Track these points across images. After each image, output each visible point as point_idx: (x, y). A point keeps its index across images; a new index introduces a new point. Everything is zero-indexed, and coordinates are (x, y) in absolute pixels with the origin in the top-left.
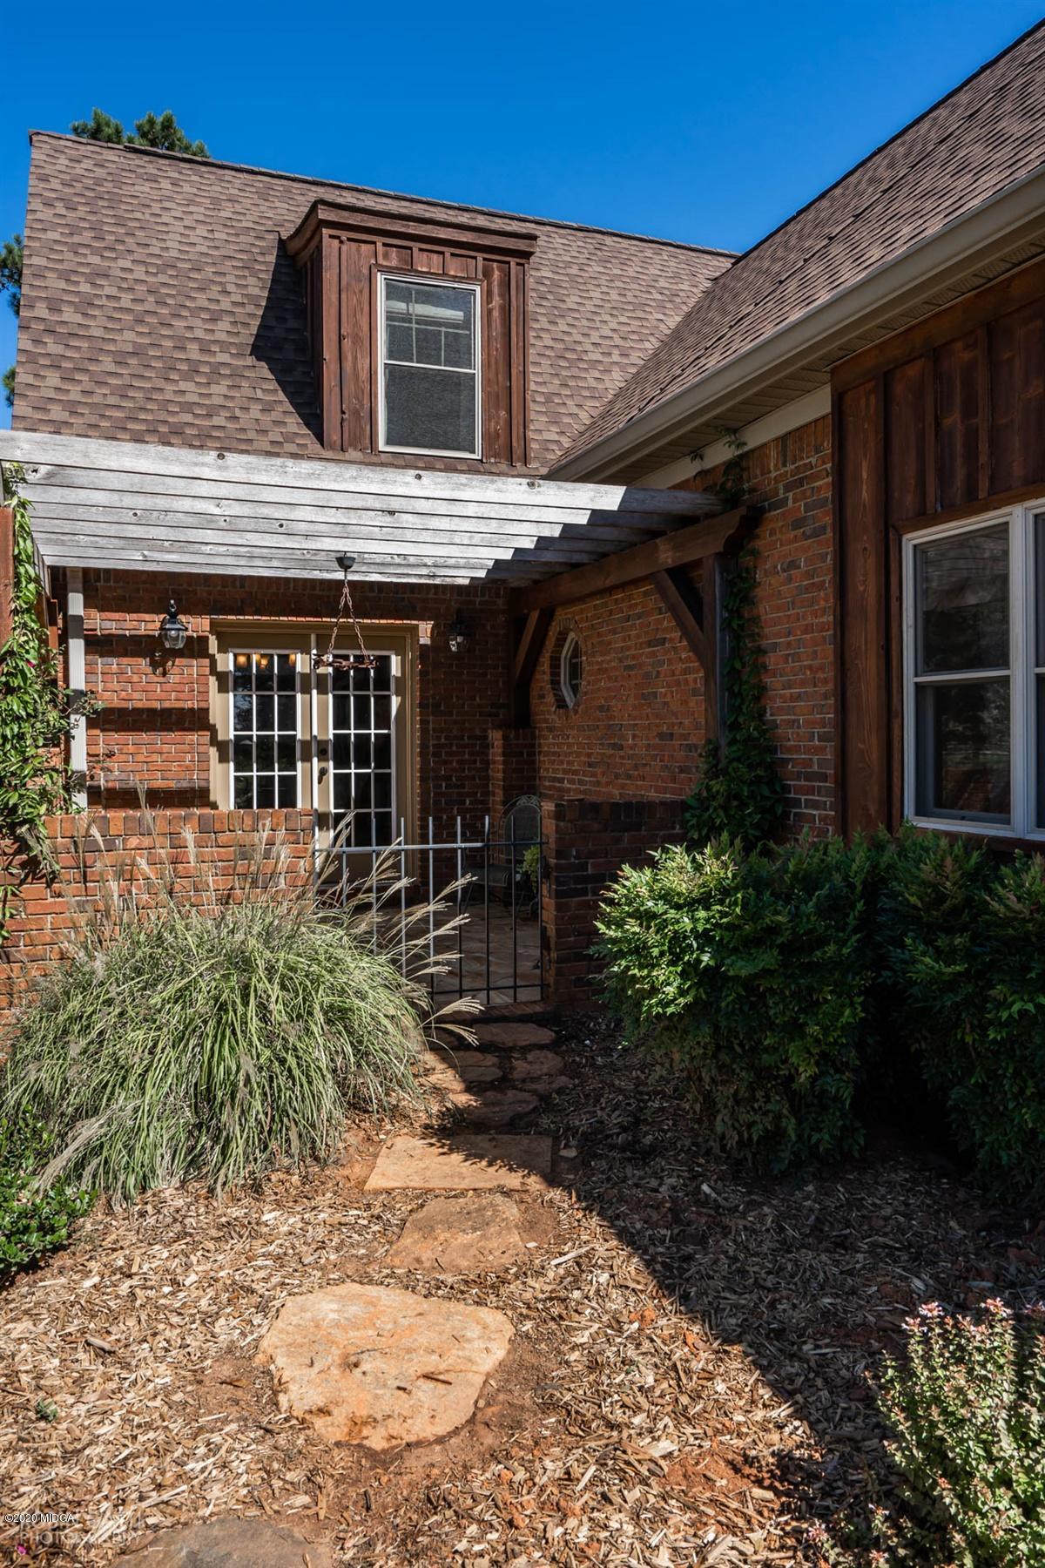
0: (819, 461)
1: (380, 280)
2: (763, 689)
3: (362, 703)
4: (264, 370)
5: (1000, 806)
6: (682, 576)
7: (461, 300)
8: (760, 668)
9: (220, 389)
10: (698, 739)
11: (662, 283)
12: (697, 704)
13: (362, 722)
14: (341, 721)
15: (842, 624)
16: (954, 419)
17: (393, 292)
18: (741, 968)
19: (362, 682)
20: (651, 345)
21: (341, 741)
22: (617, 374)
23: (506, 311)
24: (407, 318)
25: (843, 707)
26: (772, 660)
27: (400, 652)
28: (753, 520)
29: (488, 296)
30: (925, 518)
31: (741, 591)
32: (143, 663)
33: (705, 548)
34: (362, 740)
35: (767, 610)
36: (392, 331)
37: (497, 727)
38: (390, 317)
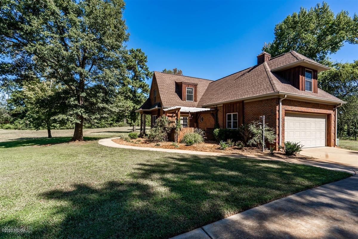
0: (222, 108)
1: (186, 87)
2: (218, 121)
3: (185, 121)
4: (176, 94)
5: (231, 127)
6: (213, 114)
7: (192, 89)
8: (218, 120)
9: (174, 96)
10: (214, 124)
11: (205, 84)
12: (214, 122)
13: (185, 123)
14: (183, 122)
15: (223, 118)
16: (229, 108)
17: (187, 88)
18: (220, 133)
19: (185, 119)
20: (205, 90)
21: (184, 124)
22: (202, 93)
23: (195, 90)
24: (188, 90)
25: (223, 122)
26: (219, 119)
27: (188, 117)
28: (218, 111)
29: (194, 89)
30: (228, 113)
31: (217, 115)
32: (171, 118)
33: (214, 112)
34: (185, 124)
35: (218, 116)
36: (187, 92)
37: (195, 123)
38: (187, 90)
